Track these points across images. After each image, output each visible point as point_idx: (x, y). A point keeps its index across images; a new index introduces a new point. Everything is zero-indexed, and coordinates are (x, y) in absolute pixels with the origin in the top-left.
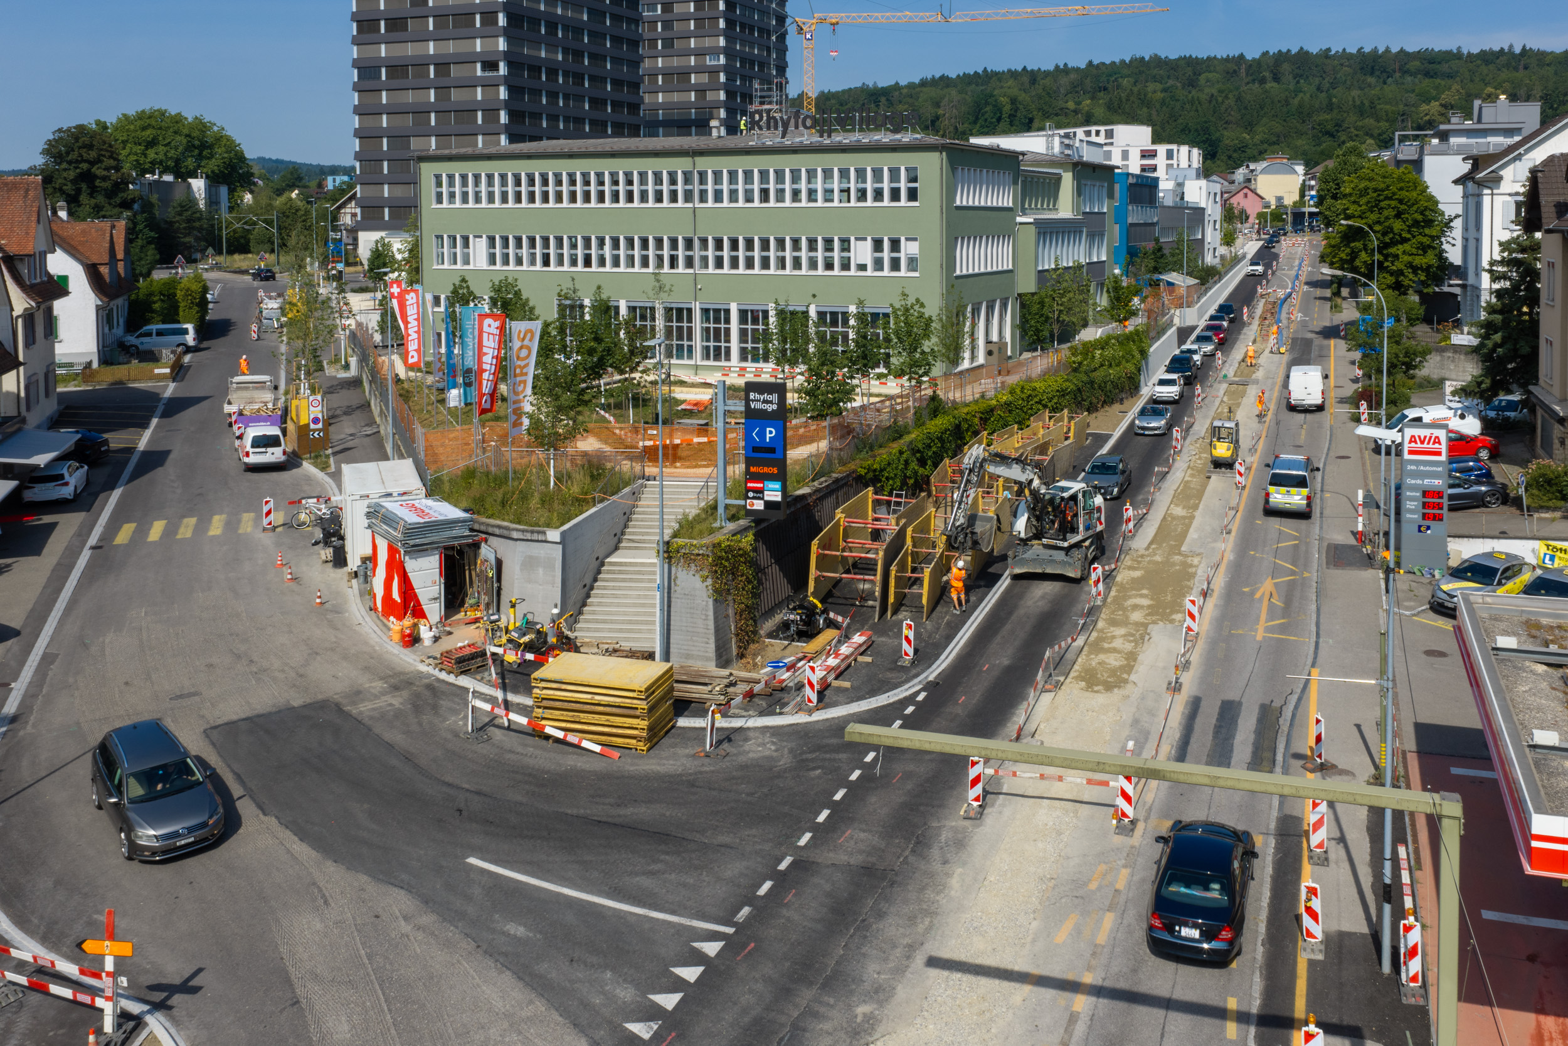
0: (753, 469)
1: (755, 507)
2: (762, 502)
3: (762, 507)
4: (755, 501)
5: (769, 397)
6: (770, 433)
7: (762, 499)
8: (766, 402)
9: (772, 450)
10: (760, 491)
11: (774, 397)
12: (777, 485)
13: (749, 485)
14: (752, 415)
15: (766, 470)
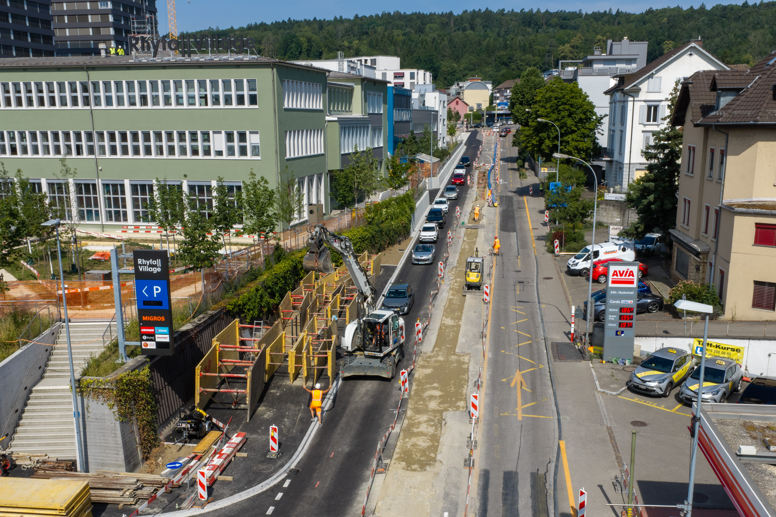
0: (144, 318)
1: (149, 347)
2: (154, 343)
3: (154, 347)
4: (148, 343)
5: (154, 262)
6: (157, 290)
7: (154, 340)
8: (151, 266)
9: (160, 303)
10: (153, 335)
11: (158, 262)
12: (166, 330)
13: (143, 330)
14: (140, 276)
15: (155, 318)
